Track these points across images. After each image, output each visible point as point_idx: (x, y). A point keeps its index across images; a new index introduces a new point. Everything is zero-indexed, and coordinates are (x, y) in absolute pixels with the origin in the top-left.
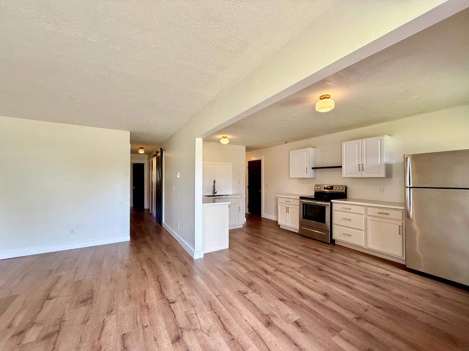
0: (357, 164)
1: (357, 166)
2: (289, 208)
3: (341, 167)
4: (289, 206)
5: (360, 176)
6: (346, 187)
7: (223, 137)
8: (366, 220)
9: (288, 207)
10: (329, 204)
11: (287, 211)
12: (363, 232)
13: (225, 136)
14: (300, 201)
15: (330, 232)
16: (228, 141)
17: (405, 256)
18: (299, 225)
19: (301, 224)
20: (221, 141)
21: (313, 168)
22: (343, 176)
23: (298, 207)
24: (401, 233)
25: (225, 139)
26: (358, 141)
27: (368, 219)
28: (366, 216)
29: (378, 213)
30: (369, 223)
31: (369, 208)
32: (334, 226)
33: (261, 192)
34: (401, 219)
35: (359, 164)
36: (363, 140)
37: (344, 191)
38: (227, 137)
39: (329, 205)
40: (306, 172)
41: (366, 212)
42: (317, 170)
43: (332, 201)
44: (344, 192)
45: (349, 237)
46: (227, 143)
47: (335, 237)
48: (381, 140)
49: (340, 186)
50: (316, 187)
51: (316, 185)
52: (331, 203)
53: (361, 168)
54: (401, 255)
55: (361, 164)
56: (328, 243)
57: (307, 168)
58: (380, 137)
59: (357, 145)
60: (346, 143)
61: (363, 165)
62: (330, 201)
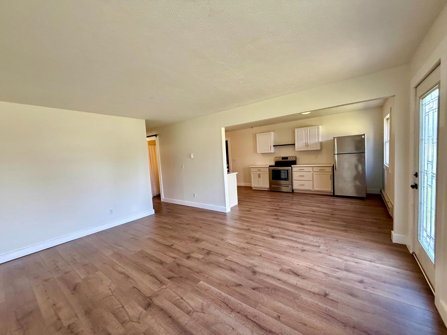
0: (304, 142)
1: (305, 144)
2: (261, 174)
3: (294, 144)
5: (306, 150)
6: (296, 157)
8: (313, 174)
10: (291, 168)
11: (259, 176)
12: (311, 182)
14: (269, 169)
15: (291, 185)
17: (333, 190)
19: (270, 184)
21: (274, 146)
22: (295, 150)
23: (268, 173)
26: (303, 128)
27: (314, 174)
28: (313, 172)
29: (319, 169)
30: (315, 176)
31: (314, 168)
32: (294, 181)
34: (331, 171)
35: (306, 143)
36: (308, 127)
37: (295, 160)
41: (313, 170)
42: (278, 147)
43: (292, 166)
45: (303, 186)
47: (294, 188)
48: (318, 128)
49: (292, 157)
50: (276, 159)
51: (276, 157)
52: (292, 167)
53: (307, 145)
54: (331, 190)
58: (317, 127)
59: (304, 131)
60: (297, 129)
61: (308, 143)
62: (291, 166)
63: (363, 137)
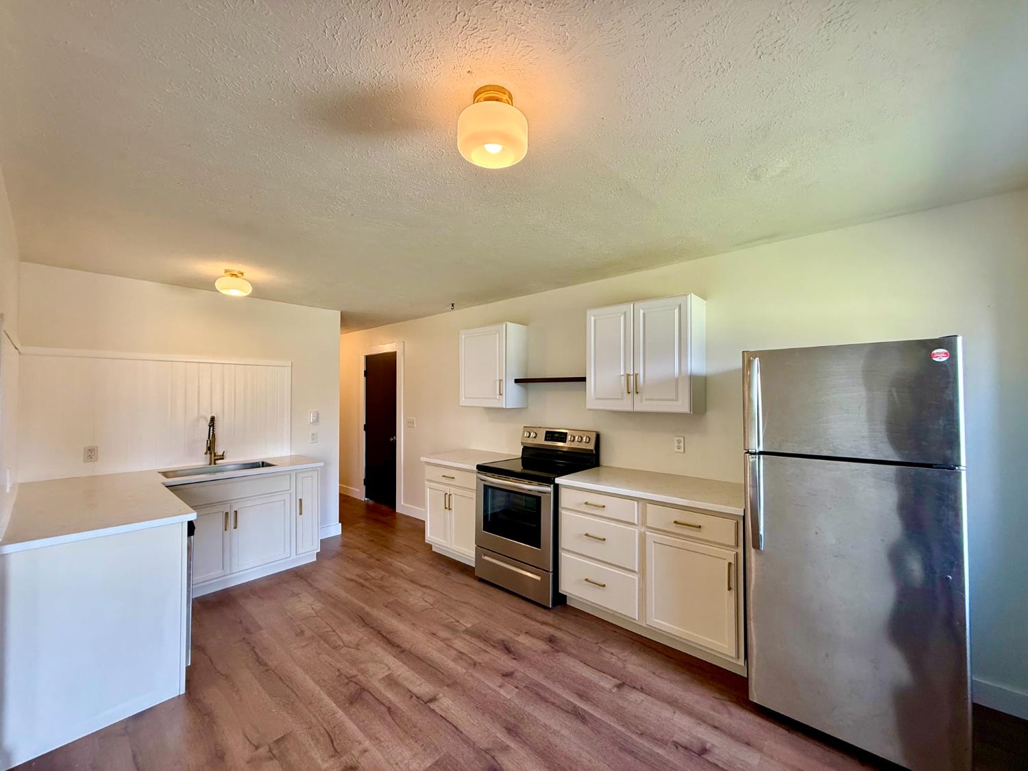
0: (622, 373)
1: (623, 380)
2: (453, 495)
3: (583, 379)
4: (453, 490)
5: (630, 409)
6: (598, 436)
7: (226, 271)
8: (643, 538)
9: (450, 495)
10: (550, 489)
11: (447, 506)
12: (636, 577)
13: (236, 267)
14: (477, 478)
15: (551, 575)
16: (249, 290)
18: (476, 548)
19: (481, 547)
20: (218, 285)
22: (588, 407)
23: (474, 495)
24: (733, 585)
25: (234, 278)
26: (623, 308)
27: (648, 539)
28: (643, 530)
29: (676, 522)
30: (652, 549)
31: (650, 508)
32: (563, 555)
33: (394, 443)
34: (733, 543)
35: (628, 375)
36: (637, 305)
38: (242, 274)
39: (550, 493)
40: (498, 393)
41: (643, 515)
42: (530, 385)
43: (558, 480)
44: (592, 450)
45: (599, 591)
46: (245, 294)
47: (564, 588)
48: (680, 307)
49: (582, 433)
50: (527, 434)
51: (525, 429)
52: (557, 487)
53: (633, 387)
55: (632, 373)
56: (546, 608)
57: (500, 380)
58: (679, 300)
59: (622, 318)
60: (596, 311)
61: (636, 375)
62: (553, 482)
63: (940, 355)
